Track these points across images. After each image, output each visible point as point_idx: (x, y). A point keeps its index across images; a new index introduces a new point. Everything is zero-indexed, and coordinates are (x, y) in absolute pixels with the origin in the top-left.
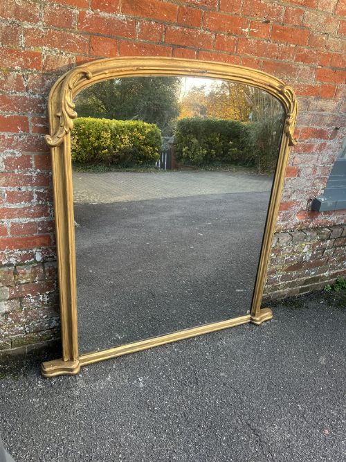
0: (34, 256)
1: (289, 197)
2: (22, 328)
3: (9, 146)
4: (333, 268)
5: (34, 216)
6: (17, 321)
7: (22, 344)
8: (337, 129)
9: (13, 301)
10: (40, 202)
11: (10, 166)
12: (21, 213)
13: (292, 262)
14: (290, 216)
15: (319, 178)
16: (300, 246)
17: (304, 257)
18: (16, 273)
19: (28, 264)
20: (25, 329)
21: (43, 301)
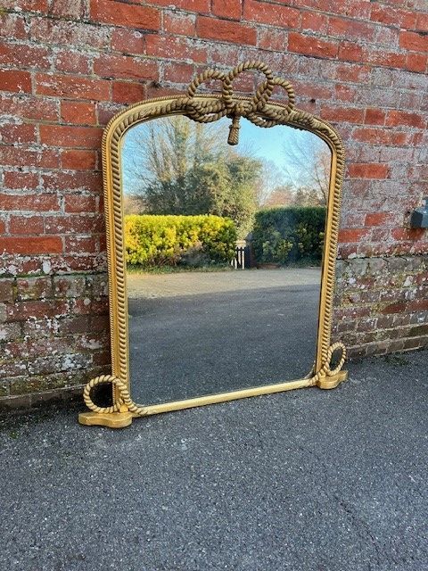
0: (40, 265)
1: (378, 207)
2: (24, 367)
3: (7, 110)
5: (40, 208)
6: (17, 355)
7: (25, 391)
9: (12, 325)
10: (48, 190)
11: (8, 136)
12: (23, 203)
13: (391, 299)
14: (383, 234)
15: (417, 182)
16: (400, 277)
17: (406, 294)
18: (15, 284)
19: (33, 275)
20: (27, 368)
21: (52, 329)
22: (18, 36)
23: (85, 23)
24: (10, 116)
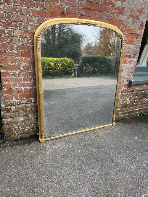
0: (31, 101)
2: (27, 127)
4: (139, 107)
5: (32, 86)
6: (26, 124)
7: (27, 133)
8: (135, 55)
9: (24, 116)
10: (34, 81)
11: (24, 68)
12: (27, 85)
13: (123, 104)
14: (121, 87)
15: (130, 73)
16: (126, 98)
17: (128, 103)
18: (25, 106)
19: (29, 103)
20: (28, 127)
21: (35, 117)
22: (27, 43)
24: (25, 63)
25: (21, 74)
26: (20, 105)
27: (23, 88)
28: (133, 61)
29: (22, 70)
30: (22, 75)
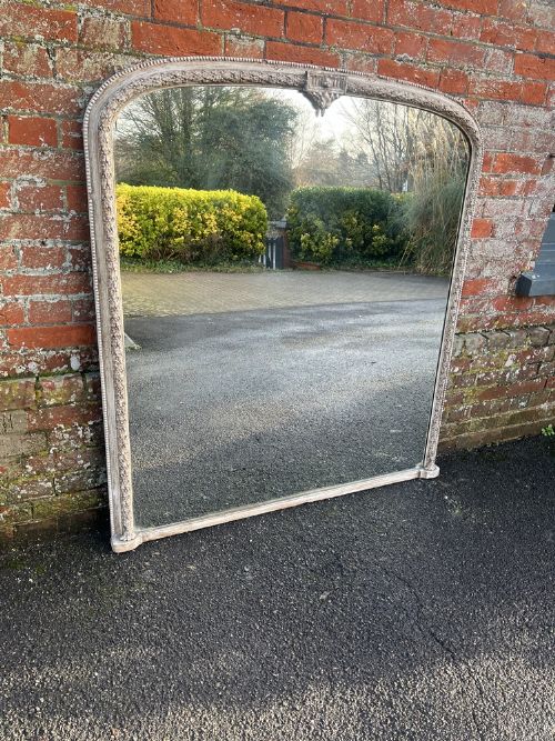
0: (67, 360)
1: (479, 271)
2: (50, 484)
3: (25, 169)
5: (66, 290)
6: (41, 471)
7: (50, 514)
8: (551, 156)
9: (35, 436)
10: (77, 267)
11: (27, 202)
12: (45, 285)
13: (489, 382)
14: (483, 305)
15: (526, 240)
16: (501, 356)
17: (508, 376)
18: (38, 387)
19: (58, 373)
20: (54, 486)
21: (84, 438)
22: (40, 73)
23: (126, 54)
24: (30, 177)
25: (9, 230)
26: (9, 382)
27: (23, 301)
28: (541, 188)
29: (16, 209)
30: (17, 237)
